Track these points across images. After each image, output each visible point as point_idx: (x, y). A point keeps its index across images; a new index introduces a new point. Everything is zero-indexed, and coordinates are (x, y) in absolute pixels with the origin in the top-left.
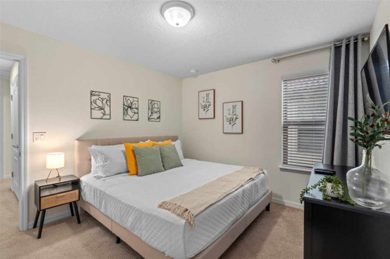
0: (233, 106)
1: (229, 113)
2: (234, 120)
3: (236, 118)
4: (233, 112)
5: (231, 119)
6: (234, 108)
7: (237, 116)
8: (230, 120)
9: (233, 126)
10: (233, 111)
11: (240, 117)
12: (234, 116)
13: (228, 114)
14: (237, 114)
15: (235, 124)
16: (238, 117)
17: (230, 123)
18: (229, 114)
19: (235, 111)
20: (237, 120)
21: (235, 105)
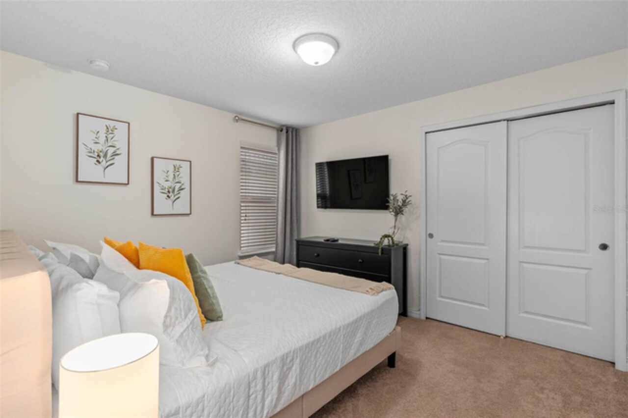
0: (175, 167)
1: (167, 178)
2: (176, 192)
3: (181, 189)
4: (174, 177)
5: (171, 190)
6: (177, 170)
7: (183, 184)
8: (169, 192)
9: (175, 202)
10: (174, 175)
11: (187, 186)
12: (177, 184)
13: (164, 180)
14: (182, 182)
15: (178, 198)
16: (183, 187)
17: (168, 196)
18: (167, 181)
19: (178, 175)
20: (182, 192)
21: (178, 166)
